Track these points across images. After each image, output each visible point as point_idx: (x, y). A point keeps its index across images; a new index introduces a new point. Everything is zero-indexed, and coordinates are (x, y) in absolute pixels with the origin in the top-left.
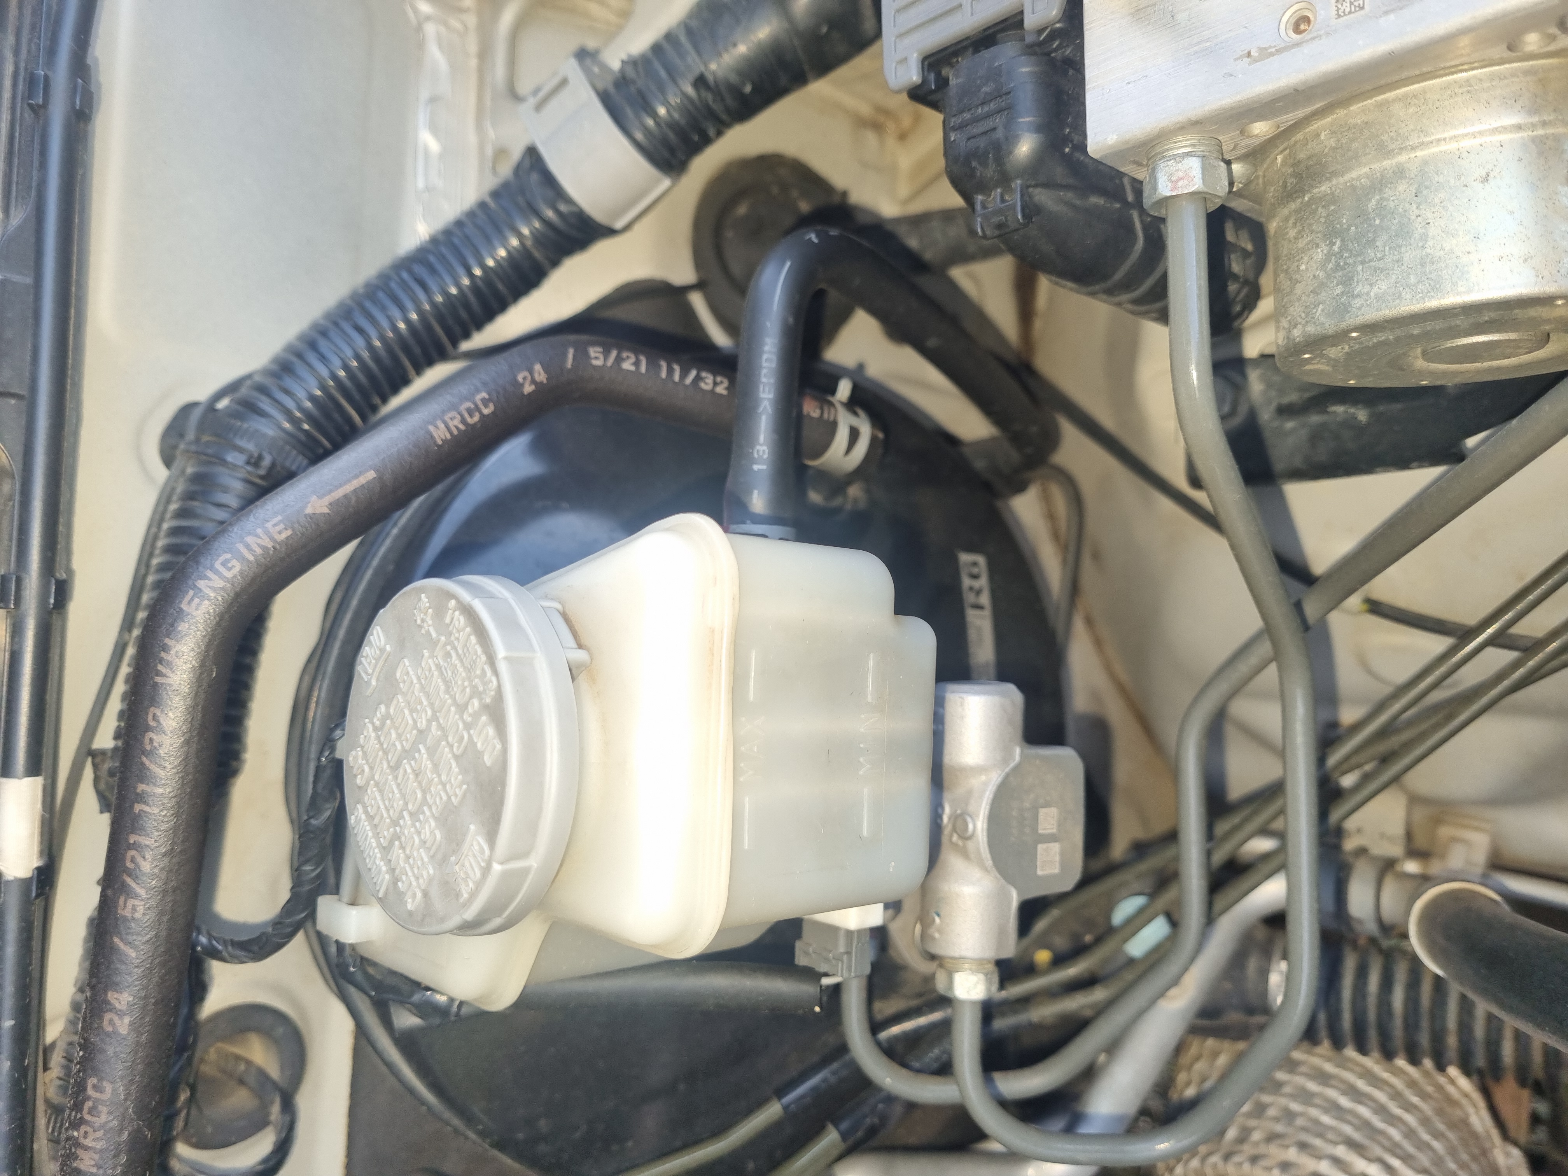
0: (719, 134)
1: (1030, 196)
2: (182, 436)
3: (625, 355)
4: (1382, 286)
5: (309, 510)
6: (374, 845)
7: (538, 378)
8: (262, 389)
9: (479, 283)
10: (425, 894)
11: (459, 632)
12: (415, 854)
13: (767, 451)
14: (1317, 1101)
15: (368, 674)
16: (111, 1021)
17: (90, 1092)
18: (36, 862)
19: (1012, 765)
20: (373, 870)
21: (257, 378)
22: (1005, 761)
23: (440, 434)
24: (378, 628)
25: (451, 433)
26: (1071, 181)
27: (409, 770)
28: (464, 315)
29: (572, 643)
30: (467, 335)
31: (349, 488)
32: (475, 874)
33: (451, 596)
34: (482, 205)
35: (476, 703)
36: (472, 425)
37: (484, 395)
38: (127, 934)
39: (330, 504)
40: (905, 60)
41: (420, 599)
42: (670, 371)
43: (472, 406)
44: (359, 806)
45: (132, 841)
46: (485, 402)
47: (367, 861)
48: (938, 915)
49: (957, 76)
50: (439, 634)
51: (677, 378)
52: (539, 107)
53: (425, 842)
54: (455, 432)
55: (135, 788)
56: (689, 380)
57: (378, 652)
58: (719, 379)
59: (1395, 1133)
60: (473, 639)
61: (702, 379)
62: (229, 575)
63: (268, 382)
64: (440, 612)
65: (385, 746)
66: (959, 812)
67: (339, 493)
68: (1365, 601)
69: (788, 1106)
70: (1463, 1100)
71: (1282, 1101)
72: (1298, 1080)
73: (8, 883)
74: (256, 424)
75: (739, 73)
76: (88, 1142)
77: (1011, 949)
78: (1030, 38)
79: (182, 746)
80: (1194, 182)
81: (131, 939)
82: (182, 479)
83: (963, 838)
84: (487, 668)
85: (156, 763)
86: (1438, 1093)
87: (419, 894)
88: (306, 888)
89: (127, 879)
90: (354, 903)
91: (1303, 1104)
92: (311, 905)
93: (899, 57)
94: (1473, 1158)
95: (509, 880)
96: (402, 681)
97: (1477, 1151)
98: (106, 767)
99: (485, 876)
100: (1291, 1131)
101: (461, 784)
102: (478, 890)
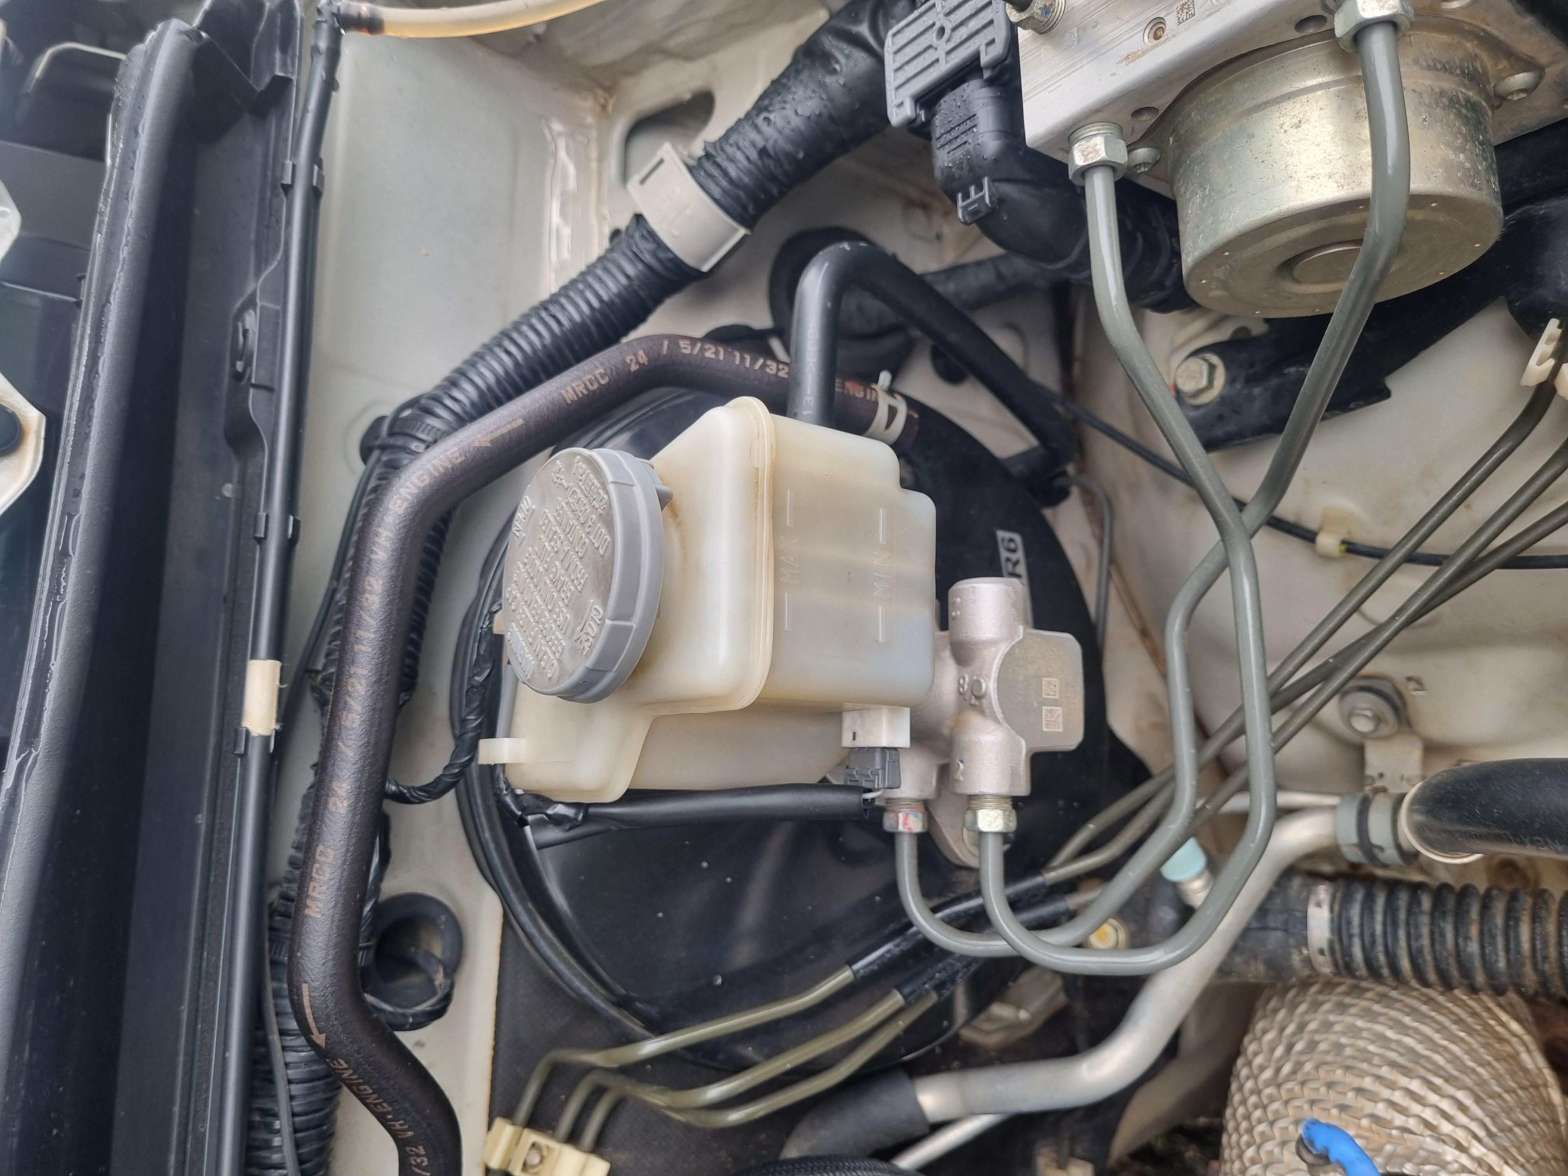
0: (783, 195)
1: (997, 189)
2: (376, 438)
3: (707, 346)
4: (1237, 210)
5: (477, 444)
6: (524, 645)
7: (641, 361)
8: (437, 399)
10: (560, 661)
11: (581, 475)
12: (553, 637)
13: (813, 401)
15: (518, 531)
16: (335, 804)
18: (275, 726)
19: (1017, 640)
20: (523, 663)
21: (434, 392)
22: (1011, 635)
23: (570, 396)
24: (527, 497)
25: (577, 396)
26: (1027, 176)
27: (548, 581)
29: (660, 482)
31: (504, 431)
32: (593, 630)
33: (576, 454)
34: (600, 259)
35: (594, 516)
36: (592, 391)
37: (602, 370)
38: (347, 740)
39: (492, 441)
40: (901, 105)
41: (556, 464)
42: (743, 359)
43: (593, 378)
44: (514, 624)
45: (352, 672)
46: (603, 376)
47: (519, 658)
48: (962, 762)
49: (941, 110)
50: (568, 483)
51: (748, 364)
52: (643, 181)
53: (559, 626)
54: (580, 395)
55: (355, 634)
56: (756, 366)
57: (526, 512)
58: (781, 366)
59: (1437, 1058)
60: (592, 476)
61: (768, 366)
62: (422, 485)
63: (440, 393)
64: (569, 466)
65: (531, 574)
66: (975, 678)
67: (498, 433)
68: (1344, 542)
69: (858, 971)
70: (1514, 1040)
71: (1333, 1037)
72: (1348, 1019)
73: (254, 738)
74: (431, 421)
75: (793, 143)
76: (315, 894)
77: (1023, 789)
78: (987, 74)
79: (387, 604)
80: (1101, 154)
81: (350, 743)
82: (378, 467)
83: (979, 698)
84: (601, 491)
85: (370, 616)
86: (1486, 1030)
87: (555, 662)
88: (471, 735)
89: (348, 699)
90: (508, 735)
91: (1353, 1037)
92: (473, 749)
93: (898, 101)
94: (1523, 1088)
95: (617, 636)
96: (544, 524)
97: (1527, 1083)
98: (320, 677)
99: (600, 631)
100: (1339, 1058)
101: (584, 575)
102: (596, 642)
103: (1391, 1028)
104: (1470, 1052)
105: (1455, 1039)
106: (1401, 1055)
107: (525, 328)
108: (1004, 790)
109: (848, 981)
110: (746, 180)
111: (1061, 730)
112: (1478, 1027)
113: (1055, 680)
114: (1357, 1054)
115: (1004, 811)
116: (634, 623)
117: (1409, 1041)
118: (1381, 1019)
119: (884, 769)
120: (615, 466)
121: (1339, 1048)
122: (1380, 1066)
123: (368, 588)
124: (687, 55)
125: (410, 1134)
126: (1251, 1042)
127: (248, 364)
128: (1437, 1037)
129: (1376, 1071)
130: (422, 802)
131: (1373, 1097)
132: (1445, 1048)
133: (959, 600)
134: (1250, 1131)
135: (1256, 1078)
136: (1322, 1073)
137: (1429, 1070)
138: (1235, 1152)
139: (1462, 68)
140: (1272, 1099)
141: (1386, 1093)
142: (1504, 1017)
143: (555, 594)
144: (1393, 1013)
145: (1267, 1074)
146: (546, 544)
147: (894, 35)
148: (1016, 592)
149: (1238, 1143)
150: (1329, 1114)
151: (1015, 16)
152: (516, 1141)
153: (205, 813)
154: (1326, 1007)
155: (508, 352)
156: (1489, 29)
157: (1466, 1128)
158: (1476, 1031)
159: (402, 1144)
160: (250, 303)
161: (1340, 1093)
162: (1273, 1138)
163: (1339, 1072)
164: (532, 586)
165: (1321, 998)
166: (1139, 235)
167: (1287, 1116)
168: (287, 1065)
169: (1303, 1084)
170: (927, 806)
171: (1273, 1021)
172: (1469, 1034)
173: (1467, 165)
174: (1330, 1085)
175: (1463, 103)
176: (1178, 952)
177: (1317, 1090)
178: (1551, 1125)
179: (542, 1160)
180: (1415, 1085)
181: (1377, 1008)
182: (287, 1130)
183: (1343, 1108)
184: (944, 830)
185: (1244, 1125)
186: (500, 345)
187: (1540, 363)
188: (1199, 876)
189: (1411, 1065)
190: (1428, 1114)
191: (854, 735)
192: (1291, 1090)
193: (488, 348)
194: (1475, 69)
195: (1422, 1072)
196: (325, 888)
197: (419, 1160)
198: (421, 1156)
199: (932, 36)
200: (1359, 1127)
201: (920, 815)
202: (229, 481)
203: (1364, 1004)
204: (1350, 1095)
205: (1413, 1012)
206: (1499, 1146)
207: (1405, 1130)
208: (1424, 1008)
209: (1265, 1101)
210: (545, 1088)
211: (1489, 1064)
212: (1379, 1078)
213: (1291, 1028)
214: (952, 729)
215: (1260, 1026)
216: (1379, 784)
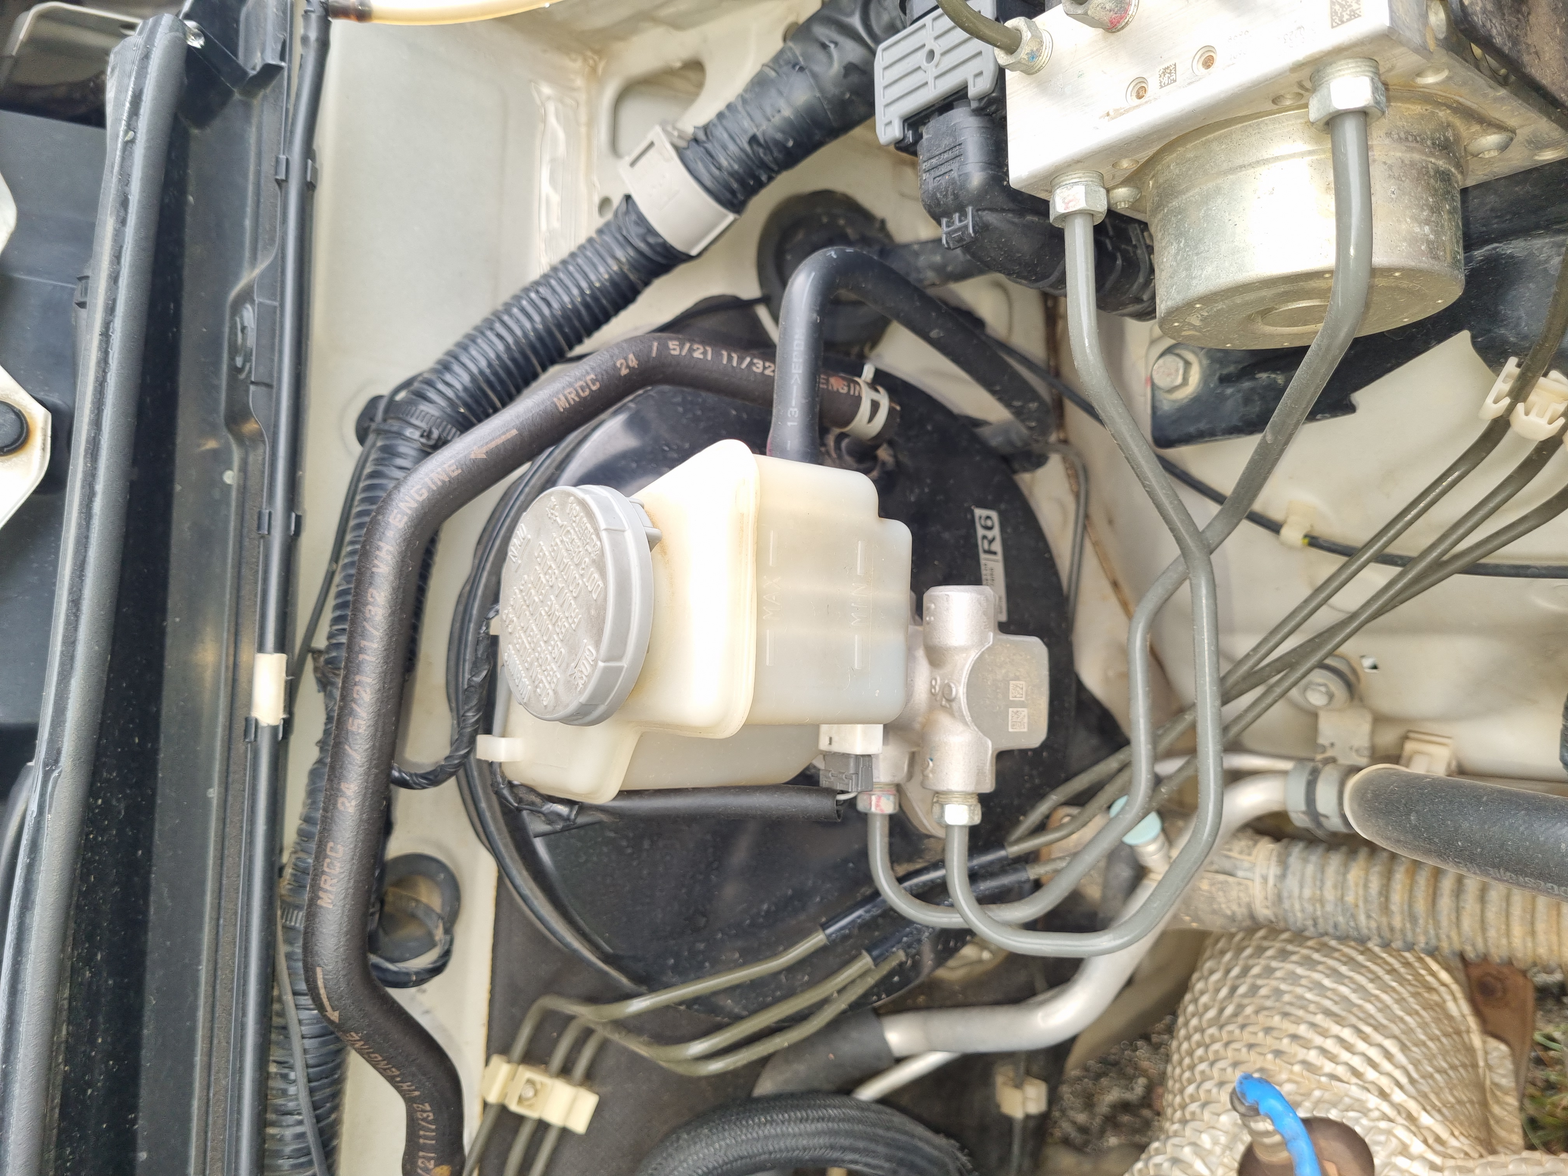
0: (770, 179)
1: (980, 217)
2: (372, 420)
3: (695, 346)
4: (1209, 270)
5: (473, 456)
6: (521, 668)
7: (631, 364)
8: (430, 383)
9: (588, 299)
10: (555, 692)
11: (576, 517)
12: (548, 668)
13: (798, 412)
14: (1304, 982)
15: (515, 556)
16: (343, 803)
17: (329, 853)
18: (282, 715)
19: (987, 646)
20: (519, 686)
21: (426, 375)
22: (981, 642)
23: (562, 404)
24: (522, 525)
25: (569, 403)
27: (543, 613)
28: (577, 323)
29: (649, 524)
30: (580, 341)
31: (499, 441)
32: (587, 669)
33: (569, 494)
34: (590, 240)
35: (587, 560)
36: (584, 398)
37: (592, 376)
38: (354, 744)
39: (487, 452)
40: (890, 123)
41: (550, 500)
42: (730, 358)
43: (583, 385)
44: (510, 646)
45: (357, 680)
46: (594, 381)
48: (932, 760)
49: (927, 133)
50: (562, 521)
51: (735, 364)
52: (633, 164)
53: (554, 658)
54: (572, 402)
55: (359, 644)
56: (744, 366)
57: (522, 540)
58: (767, 364)
59: (1369, 1007)
60: (585, 519)
61: (754, 364)
62: (421, 499)
63: (433, 377)
65: (527, 602)
66: (946, 681)
67: (493, 445)
68: (1306, 536)
69: (830, 935)
70: (1442, 989)
71: (1274, 983)
72: (1290, 966)
73: (263, 728)
74: (424, 407)
75: (783, 132)
76: (327, 887)
77: (988, 786)
78: (974, 105)
79: (390, 615)
80: (1080, 203)
81: (357, 747)
82: (373, 451)
83: (950, 700)
84: (594, 537)
85: (373, 627)
86: (1416, 980)
87: (551, 693)
88: (469, 730)
89: (354, 706)
90: (503, 735)
91: (1292, 984)
92: (472, 742)
93: (887, 121)
94: (1446, 1035)
95: (609, 675)
96: (539, 556)
97: (1450, 1030)
98: (322, 659)
99: (593, 671)
100: (1277, 1004)
101: (577, 614)
102: (589, 681)
103: (1328, 976)
104: (1400, 1001)
105: (1386, 988)
106: (1336, 1003)
107: (515, 310)
108: (971, 788)
109: (822, 944)
110: (736, 167)
111: (1026, 730)
112: (1410, 977)
113: (1022, 683)
114: (1294, 1000)
115: (970, 806)
116: (625, 663)
117: (1344, 990)
118: (1320, 967)
119: (857, 774)
120: (607, 509)
121: (1278, 993)
122: (1315, 1014)
123: (371, 600)
124: (677, 24)
125: (417, 1093)
126: (1199, 980)
127: (247, 359)
128: (1370, 987)
129: (1311, 1018)
130: (424, 788)
131: (1306, 1044)
132: (1377, 997)
133: (933, 606)
134: (1192, 1067)
135: (1201, 1016)
136: (1261, 1017)
137: (1360, 1019)
138: (1177, 1086)
139: (1433, 139)
140: (1214, 1040)
141: (1318, 1040)
142: (1435, 967)
143: (550, 626)
144: (1331, 962)
145: (1211, 1014)
146: (542, 576)
147: (885, 50)
148: (987, 600)
149: (1181, 1076)
150: (1265, 1059)
151: (1003, 58)
152: (512, 1077)
153: (216, 787)
154: (1270, 953)
155: (500, 337)
156: (1461, 100)
157: (1389, 1075)
158: (1408, 980)
159: (409, 1101)
160: (246, 296)
161: (1277, 1038)
162: (1211, 1078)
163: (1277, 1018)
164: (527, 613)
165: (1266, 944)
166: (1119, 255)
167: (1226, 1058)
168: (300, 1022)
169: (1243, 1027)
170: (899, 790)
171: (1219, 963)
172: (1401, 984)
173: (1432, 237)
174: (1268, 1030)
175: (1432, 173)
176: (1126, 939)
177: (1255, 1034)
178: (1470, 1069)
179: (536, 1093)
180: (1347, 1034)
181: (1316, 956)
182: (302, 1081)
183: (1278, 1053)
184: (915, 805)
185: (1187, 1061)
186: (492, 329)
187: (1496, 402)
188: (1155, 840)
189: (1343, 1013)
190: (1357, 1062)
191: (831, 739)
192: (1231, 1032)
193: (480, 330)
194: (1447, 139)
195: (1354, 1020)
196: (335, 881)
197: (425, 1115)
198: (427, 1112)
199: (920, 58)
200: (1291, 1072)
201: (892, 798)
202: (230, 468)
203: (1305, 951)
204: (1286, 1041)
205: (1350, 961)
206: (1418, 1091)
207: (1333, 1077)
208: (1360, 958)
209: (1207, 1040)
210: (538, 1029)
211: (1417, 1013)
212: (1313, 1025)
213: (1235, 972)
214: (924, 726)
215: (1209, 965)
216: (1329, 753)
